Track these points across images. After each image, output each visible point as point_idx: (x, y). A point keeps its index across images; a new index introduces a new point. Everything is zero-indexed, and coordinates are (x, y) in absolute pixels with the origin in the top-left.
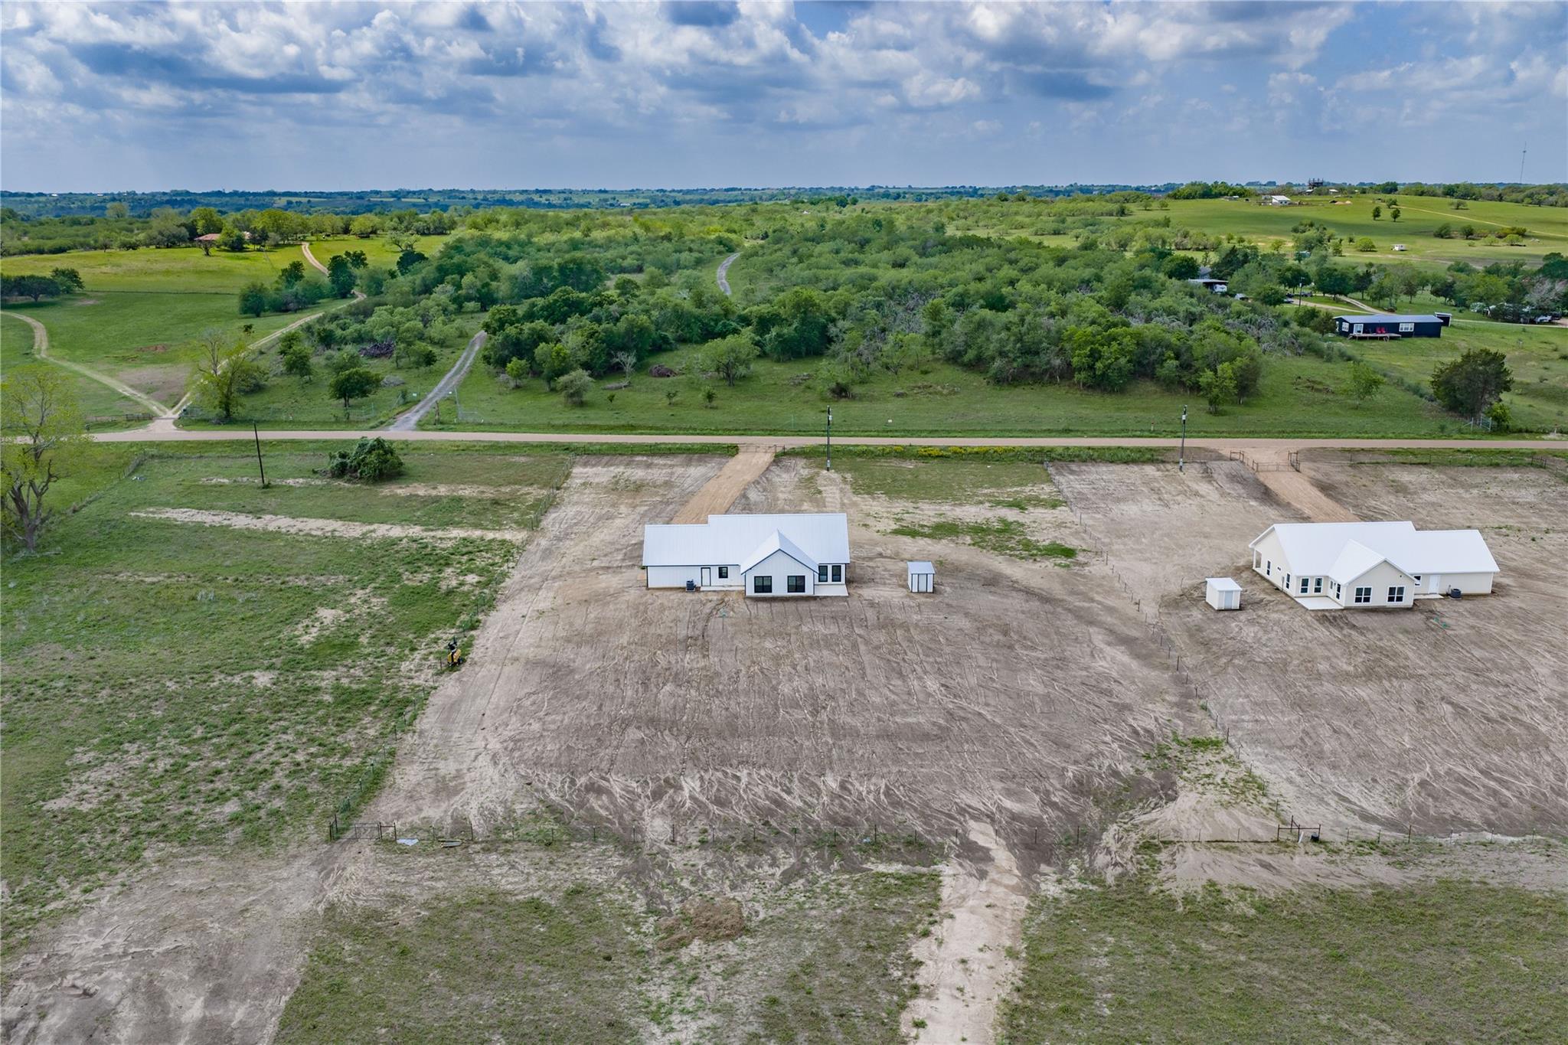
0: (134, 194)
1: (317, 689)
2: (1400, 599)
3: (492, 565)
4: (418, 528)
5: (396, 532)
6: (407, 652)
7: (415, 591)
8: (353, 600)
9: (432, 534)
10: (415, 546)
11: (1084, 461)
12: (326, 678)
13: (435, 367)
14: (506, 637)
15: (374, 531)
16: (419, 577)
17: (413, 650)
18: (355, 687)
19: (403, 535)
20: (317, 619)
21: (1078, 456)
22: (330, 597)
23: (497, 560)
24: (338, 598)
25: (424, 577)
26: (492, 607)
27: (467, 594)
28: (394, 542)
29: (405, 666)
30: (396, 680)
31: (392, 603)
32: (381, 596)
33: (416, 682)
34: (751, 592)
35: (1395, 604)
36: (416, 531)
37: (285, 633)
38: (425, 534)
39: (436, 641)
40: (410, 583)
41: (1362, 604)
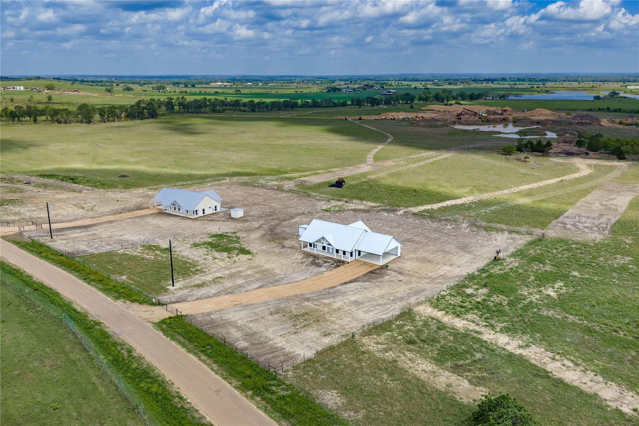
1: (552, 265)
3: (454, 296)
4: (485, 337)
5: (502, 340)
6: (514, 269)
7: (502, 292)
8: (538, 296)
9: (477, 328)
10: (493, 322)
12: (548, 268)
14: (472, 262)
15: (520, 347)
16: (498, 300)
17: (512, 269)
18: (537, 263)
19: (498, 335)
20: (556, 292)
22: (551, 303)
23: (448, 298)
24: (546, 301)
25: (496, 298)
26: (469, 275)
27: (477, 284)
28: (505, 330)
29: (517, 264)
30: (521, 261)
31: (517, 290)
32: (522, 295)
33: (513, 259)
36: (488, 336)
37: (571, 290)
38: (483, 330)
39: (501, 270)
40: (504, 297)
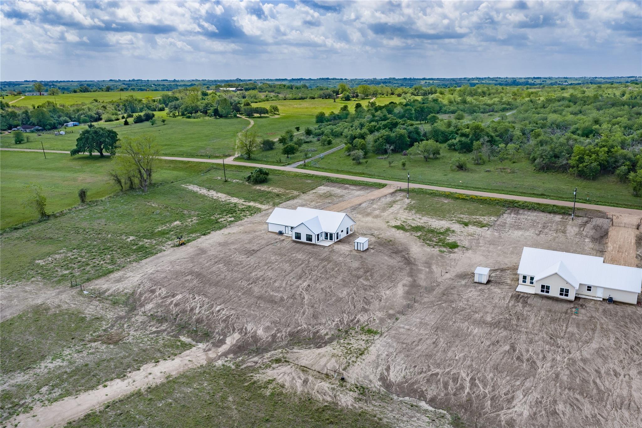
0: (376, 79)
2: (567, 295)
11: (530, 209)
13: (331, 146)
21: (527, 206)
34: (294, 238)
35: (563, 297)
41: (545, 294)
